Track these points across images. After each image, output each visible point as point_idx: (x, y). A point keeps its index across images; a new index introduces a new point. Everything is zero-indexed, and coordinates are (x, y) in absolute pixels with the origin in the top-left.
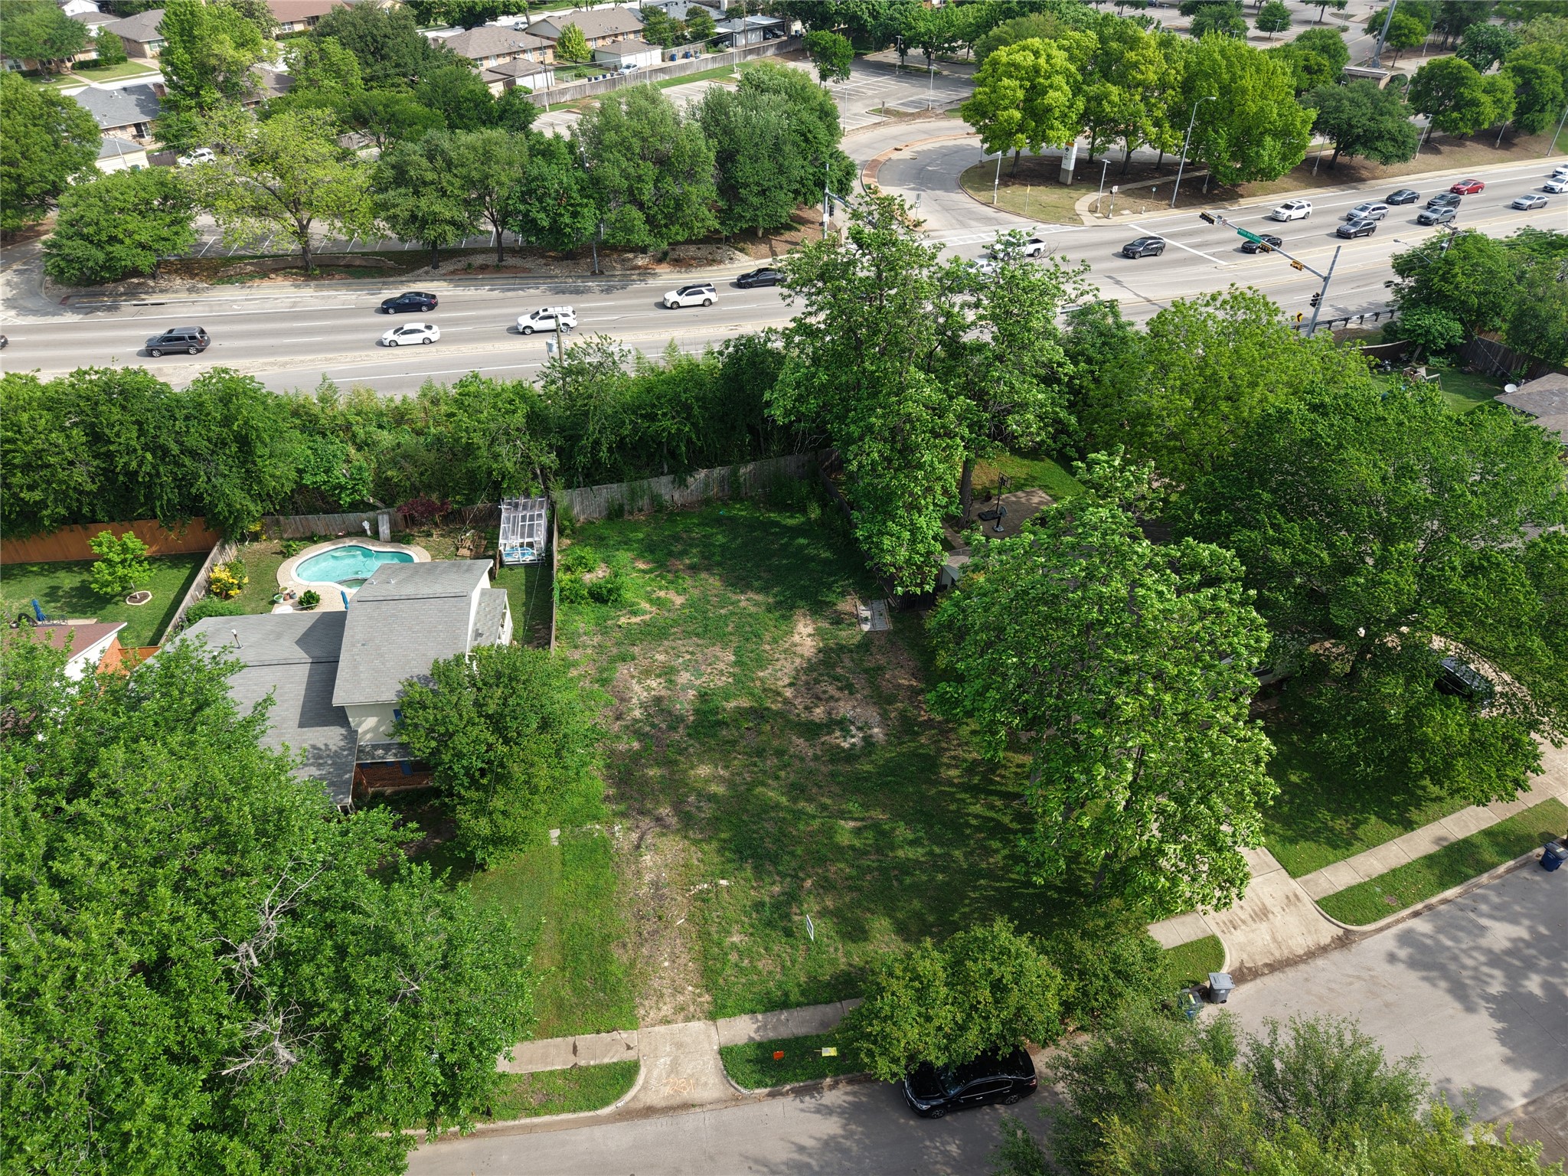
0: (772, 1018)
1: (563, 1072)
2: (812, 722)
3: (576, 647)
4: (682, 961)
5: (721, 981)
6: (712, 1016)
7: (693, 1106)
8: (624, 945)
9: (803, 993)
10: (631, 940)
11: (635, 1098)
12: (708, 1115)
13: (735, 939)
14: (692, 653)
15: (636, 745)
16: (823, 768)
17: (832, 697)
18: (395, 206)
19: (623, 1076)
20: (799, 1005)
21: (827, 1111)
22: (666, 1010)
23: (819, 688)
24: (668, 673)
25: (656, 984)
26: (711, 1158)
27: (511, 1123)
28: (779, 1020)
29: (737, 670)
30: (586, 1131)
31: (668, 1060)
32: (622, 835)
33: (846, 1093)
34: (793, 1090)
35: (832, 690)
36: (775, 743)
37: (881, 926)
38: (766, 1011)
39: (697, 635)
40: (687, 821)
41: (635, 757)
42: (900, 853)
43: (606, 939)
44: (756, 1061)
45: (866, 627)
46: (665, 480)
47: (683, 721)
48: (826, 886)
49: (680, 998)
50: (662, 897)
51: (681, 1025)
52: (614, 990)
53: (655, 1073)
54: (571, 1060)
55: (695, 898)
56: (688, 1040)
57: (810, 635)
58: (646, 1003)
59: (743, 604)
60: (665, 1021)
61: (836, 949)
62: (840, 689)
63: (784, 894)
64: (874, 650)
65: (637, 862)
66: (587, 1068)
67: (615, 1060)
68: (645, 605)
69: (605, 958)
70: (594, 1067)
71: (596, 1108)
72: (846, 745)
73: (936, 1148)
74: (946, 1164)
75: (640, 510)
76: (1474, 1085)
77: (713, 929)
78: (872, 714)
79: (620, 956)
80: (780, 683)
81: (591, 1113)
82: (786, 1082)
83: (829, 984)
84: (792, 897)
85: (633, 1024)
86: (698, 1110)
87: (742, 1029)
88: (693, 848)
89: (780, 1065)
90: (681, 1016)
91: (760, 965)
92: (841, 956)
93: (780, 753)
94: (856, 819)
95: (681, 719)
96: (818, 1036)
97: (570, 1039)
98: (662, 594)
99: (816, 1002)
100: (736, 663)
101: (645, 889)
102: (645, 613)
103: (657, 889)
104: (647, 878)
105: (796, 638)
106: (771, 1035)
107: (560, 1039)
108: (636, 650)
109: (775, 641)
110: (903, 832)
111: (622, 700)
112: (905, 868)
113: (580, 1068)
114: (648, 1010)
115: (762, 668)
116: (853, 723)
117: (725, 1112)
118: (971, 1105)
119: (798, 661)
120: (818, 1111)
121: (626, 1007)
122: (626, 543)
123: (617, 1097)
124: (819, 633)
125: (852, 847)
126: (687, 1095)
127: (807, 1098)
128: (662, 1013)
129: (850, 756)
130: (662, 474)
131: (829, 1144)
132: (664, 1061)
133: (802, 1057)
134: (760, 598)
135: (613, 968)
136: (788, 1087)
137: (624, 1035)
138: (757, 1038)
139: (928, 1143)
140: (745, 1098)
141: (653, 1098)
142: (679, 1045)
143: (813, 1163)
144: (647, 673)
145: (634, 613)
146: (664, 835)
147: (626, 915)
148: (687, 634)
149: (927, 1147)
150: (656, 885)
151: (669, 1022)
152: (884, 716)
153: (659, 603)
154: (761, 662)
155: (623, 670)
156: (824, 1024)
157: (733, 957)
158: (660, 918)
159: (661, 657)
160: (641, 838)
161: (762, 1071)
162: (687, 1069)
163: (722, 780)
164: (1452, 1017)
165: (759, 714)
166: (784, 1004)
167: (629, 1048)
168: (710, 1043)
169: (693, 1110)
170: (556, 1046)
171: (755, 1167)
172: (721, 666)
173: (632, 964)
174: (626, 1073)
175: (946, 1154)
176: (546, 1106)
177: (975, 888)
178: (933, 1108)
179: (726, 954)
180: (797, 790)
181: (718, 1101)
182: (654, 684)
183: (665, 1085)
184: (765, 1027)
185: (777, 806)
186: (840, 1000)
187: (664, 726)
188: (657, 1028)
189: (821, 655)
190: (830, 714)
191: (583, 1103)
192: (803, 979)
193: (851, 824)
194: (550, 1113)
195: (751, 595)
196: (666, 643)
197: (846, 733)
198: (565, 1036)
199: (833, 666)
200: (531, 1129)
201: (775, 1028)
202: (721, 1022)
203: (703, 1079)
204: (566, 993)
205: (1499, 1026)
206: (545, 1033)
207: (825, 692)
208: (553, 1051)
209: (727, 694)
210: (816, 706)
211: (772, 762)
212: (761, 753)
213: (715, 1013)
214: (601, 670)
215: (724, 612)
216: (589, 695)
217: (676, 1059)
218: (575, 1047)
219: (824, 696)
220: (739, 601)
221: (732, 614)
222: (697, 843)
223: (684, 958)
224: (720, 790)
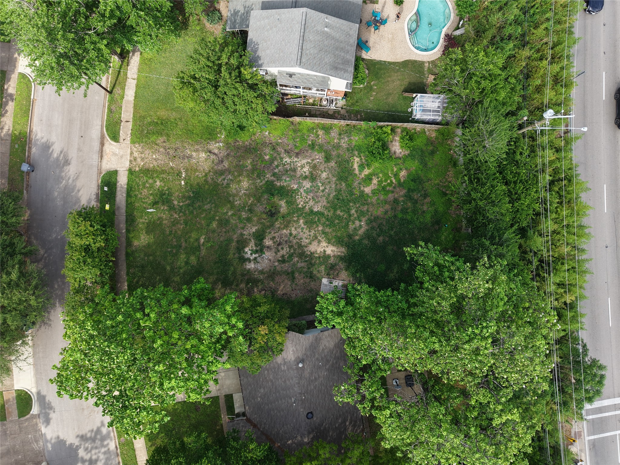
0: (125, 190)
1: (120, 117)
2: (264, 238)
3: (340, 134)
5: (142, 175)
6: (130, 170)
8: (164, 142)
9: (131, 203)
10: (167, 145)
11: (107, 140)
12: (97, 163)
13: (158, 183)
14: (323, 191)
15: (267, 157)
16: (235, 236)
17: (278, 251)
20: (127, 201)
21: (89, 201)
22: (136, 154)
23: (286, 246)
25: (147, 152)
26: (82, 162)
27: (107, 99)
28: (123, 193)
29: (307, 210)
30: (100, 123)
31: (117, 153)
32: (217, 147)
34: (99, 193)
35: (283, 252)
36: (255, 219)
37: (152, 239)
38: (128, 189)
39: (337, 195)
40: (219, 173)
41: (260, 156)
42: (183, 256)
43: (168, 135)
45: (325, 281)
48: (174, 222)
49: (139, 160)
50: (183, 158)
51: (129, 158)
52: (146, 136)
53: (114, 148)
54: (124, 120)
55: (180, 171)
56: (123, 160)
57: (325, 251)
58: (140, 148)
59: (357, 222)
60: (132, 153)
61: (145, 219)
62: (283, 256)
63: (174, 205)
64: (308, 280)
65: (203, 151)
66: (120, 126)
67: (121, 134)
68: (367, 172)
69: (160, 134)
70: (120, 128)
71: (106, 127)
72: (247, 250)
77: (164, 176)
78: (263, 267)
79: (160, 140)
80: (293, 229)
83: (133, 213)
84: (172, 208)
85: (133, 142)
86: (99, 160)
87: (123, 180)
88: (204, 174)
90: (132, 159)
91: (145, 190)
92: (142, 221)
93: (248, 219)
94: (204, 242)
95: (279, 179)
96: (115, 204)
97: (131, 120)
99: (127, 207)
100: (312, 211)
101: (189, 153)
102: (360, 172)
103: (188, 157)
104: (194, 154)
105: (324, 244)
106: (118, 189)
107: (132, 116)
108: (333, 164)
109: (324, 232)
110: (193, 260)
111: (298, 154)
112: (175, 255)
113: (120, 123)
114: (137, 148)
115: (306, 223)
116: (259, 256)
117: (96, 169)
119: (307, 241)
120: (90, 199)
121: (140, 140)
122: (425, 167)
123: (108, 135)
124: (326, 257)
125: (190, 237)
126: (105, 158)
127: (95, 196)
128: (135, 153)
129: (240, 250)
131: (78, 200)
132: (117, 151)
133: (108, 198)
134: (361, 232)
135: (155, 137)
137: (129, 139)
138: (118, 184)
140: (99, 176)
141: (106, 147)
142: (122, 157)
143: (74, 194)
144: (314, 167)
145: (361, 166)
146: (213, 163)
147: (179, 145)
148: (339, 191)
150: (190, 157)
151: (131, 154)
152: (261, 272)
153: (368, 179)
154: (310, 223)
155: (319, 156)
156: (119, 208)
157: (151, 181)
158: (174, 157)
159: (324, 175)
160: (214, 154)
162: (113, 159)
163: (237, 191)
164: (74, 429)
165: (275, 214)
166: (129, 195)
168: (120, 167)
169: (100, 158)
170: (130, 115)
171: (76, 175)
172: (311, 203)
173: (156, 144)
174: (115, 138)
176: (110, 111)
179: (153, 179)
180: (224, 222)
181: (101, 167)
182: (305, 170)
183: (110, 151)
184: (122, 187)
185: (217, 212)
186: (126, 216)
187: (276, 171)
188: (129, 150)
189: (309, 253)
190: (268, 247)
191: (109, 123)
192: (136, 204)
193: (202, 240)
194: (108, 112)
196: (334, 179)
197: (254, 252)
198: (133, 118)
199: (299, 257)
200: (104, 106)
201: (121, 191)
202: (127, 173)
203: (109, 163)
204: (149, 120)
205: (67, 443)
206: (136, 112)
207: (282, 249)
208: (128, 114)
209: (291, 203)
210: (274, 242)
211: (244, 215)
212: (251, 211)
213: (131, 172)
214: (321, 146)
215: (353, 211)
216: (303, 139)
217: (117, 155)
218: (128, 122)
219: (280, 248)
220: (360, 221)
221: (350, 215)
222: (206, 175)
223: (155, 163)
224: (232, 191)
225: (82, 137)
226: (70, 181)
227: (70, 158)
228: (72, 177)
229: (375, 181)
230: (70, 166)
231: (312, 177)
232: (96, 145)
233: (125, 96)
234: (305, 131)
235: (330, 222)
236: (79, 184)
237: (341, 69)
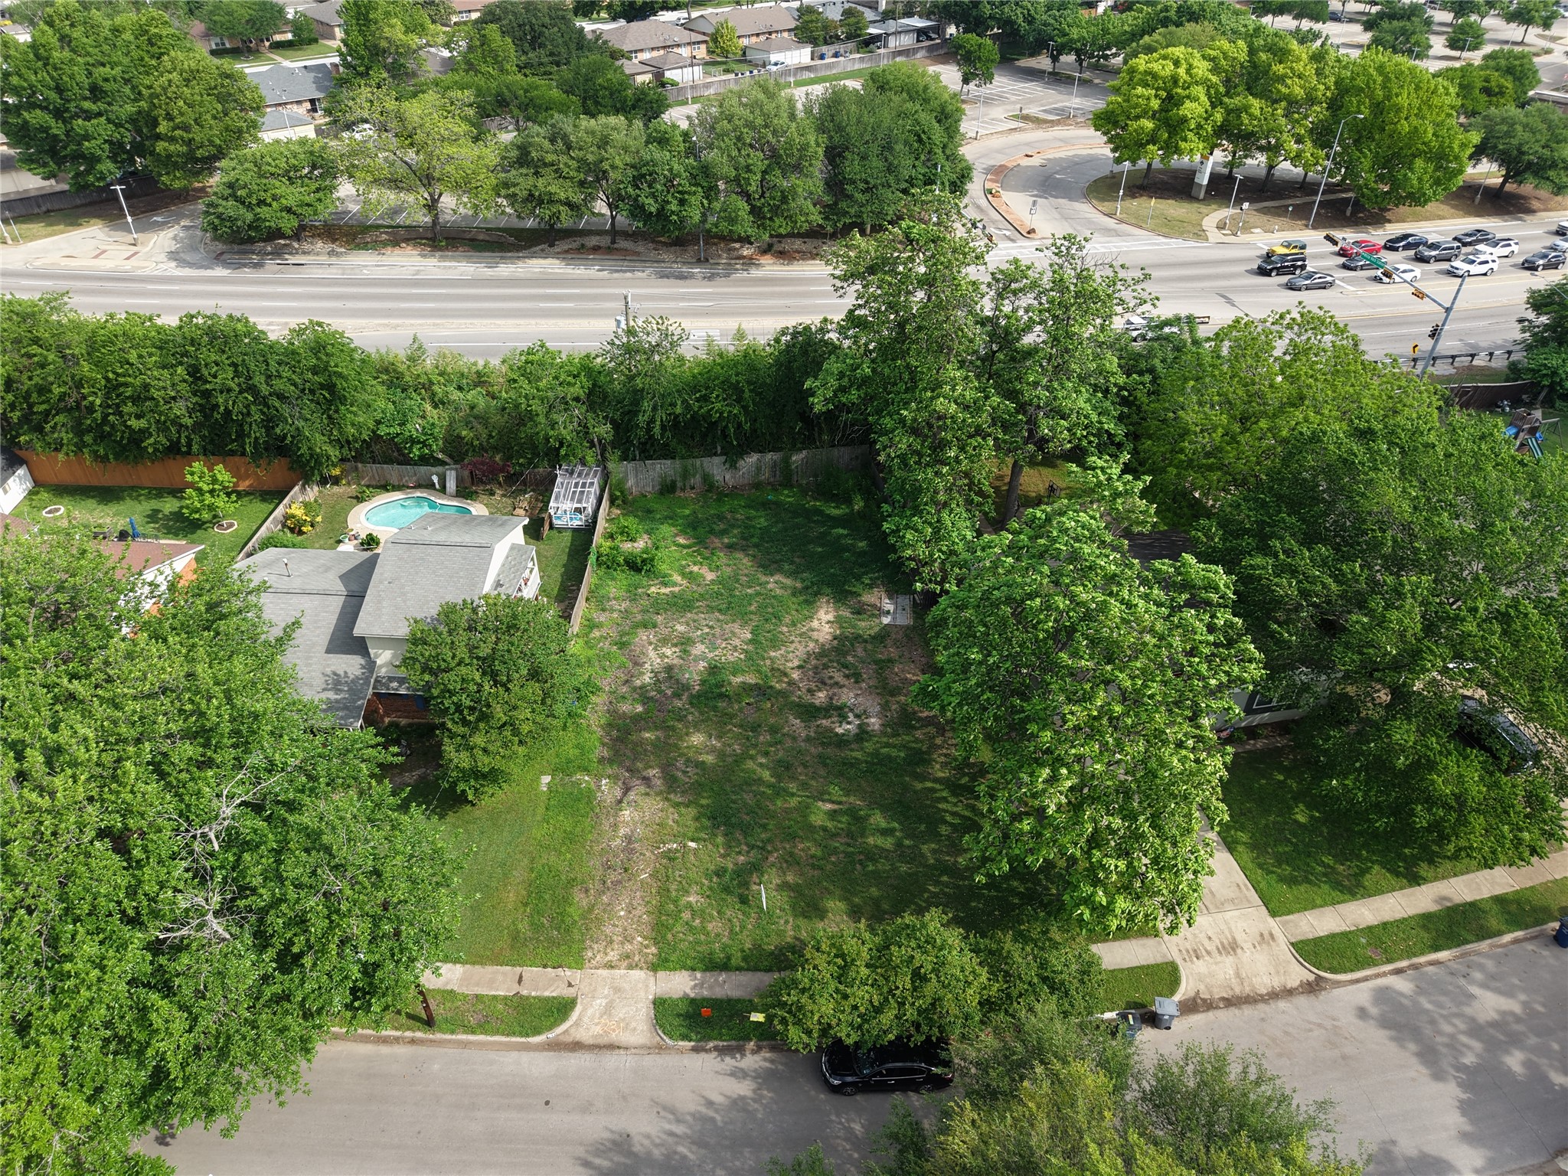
0: (711, 977)
1: (505, 998)
2: (812, 705)
3: (603, 610)
4: (637, 913)
5: (669, 936)
6: (654, 968)
7: (619, 1047)
8: (587, 891)
9: (745, 959)
10: (594, 886)
11: (566, 1032)
12: (630, 1058)
13: (692, 899)
14: (711, 627)
15: (640, 709)
16: (813, 750)
17: (837, 683)
18: (515, 185)
19: (558, 1010)
20: (739, 969)
21: (743, 1074)
22: (613, 955)
23: (826, 674)
24: (684, 643)
25: (608, 930)
26: (624, 1098)
27: (448, 1037)
28: (716, 980)
29: (750, 648)
30: (514, 1054)
31: (604, 1002)
32: (607, 790)
33: (765, 1060)
34: (716, 1048)
35: (838, 677)
36: (772, 721)
37: (836, 906)
38: (706, 970)
39: (720, 611)
40: (671, 783)
41: (636, 719)
42: (871, 840)
43: (571, 882)
44: (687, 1016)
45: (886, 620)
46: (717, 460)
47: (688, 689)
48: (791, 861)
49: (628, 947)
50: (632, 851)
51: (623, 972)
52: (567, 931)
53: (590, 1012)
54: (515, 988)
55: (665, 855)
56: (626, 986)
57: (829, 622)
58: (595, 946)
59: (770, 586)
60: (609, 966)
61: (787, 922)
62: (847, 677)
63: (748, 863)
64: (889, 642)
65: (616, 815)
66: (527, 998)
67: (554, 994)
68: (677, 578)
69: (566, 900)
70: (535, 998)
71: (527, 1035)
72: (840, 731)
73: (840, 1123)
74: (846, 1140)
75: (693, 488)
76: (1421, 1151)
77: (673, 887)
78: (872, 705)
79: (579, 899)
80: (790, 665)
81: (523, 1040)
82: (710, 1039)
83: (772, 953)
84: (756, 868)
85: (579, 964)
86: (622, 1052)
87: (680, 984)
88: (671, 810)
89: (708, 1022)
90: (625, 964)
91: (710, 927)
92: (788, 928)
93: (773, 730)
94: (833, 802)
95: (686, 687)
96: (750, 1001)
97: (518, 969)
98: (695, 569)
99: (756, 969)
100: (752, 641)
101: (618, 841)
102: (675, 584)
103: (630, 842)
104: (622, 832)
105: (815, 624)
106: (706, 993)
107: (509, 968)
108: (659, 619)
109: (794, 624)
110: (878, 819)
111: (636, 664)
112: (871, 855)
113: (522, 997)
114: (596, 953)
115: (775, 648)
116: (851, 710)
117: (647, 1058)
118: (883, 1088)
119: (812, 645)
120: (735, 1073)
121: (575, 946)
122: (670, 518)
123: (550, 1028)
124: (838, 621)
125: (825, 829)
126: (614, 1037)
127: (728, 1059)
128: (609, 958)
129: (841, 742)
130: (715, 454)
131: (737, 1103)
132: (600, 1002)
133: (731, 1017)
134: (788, 582)
135: (571, 910)
136: (711, 1044)
137: (568, 973)
138: (692, 995)
139: (833, 1118)
140: (668, 1048)
141: (584, 1035)
142: (617, 990)
143: (718, 1118)
144: (664, 641)
145: (665, 585)
146: (647, 794)
147: (596, 862)
148: (711, 609)
149: (831, 1121)
150: (629, 839)
151: (612, 967)
152: (885, 707)
153: (690, 577)
154: (775, 643)
155: (643, 636)
156: (758, 990)
157: (686, 916)
158: (626, 870)
159: (680, 628)
160: (625, 794)
161: (690, 1027)
162: (621, 1012)
163: (712, 750)
164: (1413, 1080)
165: (762, 691)
166: (724, 966)
167: (570, 985)
168: (646, 992)
169: (617, 1051)
170: (505, 974)
171: (662, 1113)
172: (737, 642)
173: (591, 909)
174: (562, 1008)
175: (850, 1130)
176: (483, 1026)
177: (937, 883)
178: (844, 1084)
179: (680, 911)
180: (784, 768)
181: (642, 1047)
182: (668, 652)
183: (597, 1024)
184: (701, 985)
185: (760, 781)
186: (779, 970)
187: (669, 692)
188: (600, 971)
189: (836, 642)
190: (831, 699)
191: (517, 1029)
192: (748, 946)
193: (829, 806)
194: (486, 1033)
195: (777, 577)
196: (689, 615)
197: (843, 718)
198: (514, 966)
199: (845, 654)
200: (465, 1045)
201: (710, 987)
202: (661, 974)
203: (634, 1024)
204: (523, 926)
205: (1465, 1096)
206: (497, 960)
207: (831, 678)
208: (500, 978)
209: (736, 669)
210: (820, 690)
211: (765, 738)
212: (755, 728)
213: (657, 965)
214: (622, 634)
215: (750, 591)
216: (606, 656)
217: (612, 1002)
218: (521, 977)
219: (829, 682)
220: (767, 582)
221: (758, 595)
222: (676, 805)
223: (640, 910)
224: (709, 759)
225: (547, 1103)
226: (680, 1129)
227: (607, 1135)
228: (667, 1127)
229: (693, 568)
230: (633, 1131)
231: (685, 643)
232: (577, 1061)
233: (449, 988)
234: (590, 653)
235: (771, 618)
236: (688, 1103)
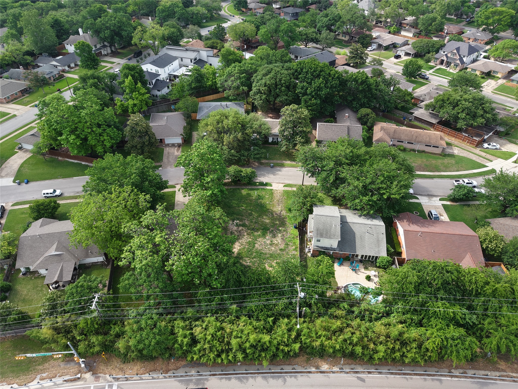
1: (294, 187)
5: (270, 192)
10: (283, 199)
11: (284, 184)
12: (275, 182)
14: (265, 248)
15: (280, 228)
16: (244, 218)
17: (237, 232)
20: (260, 188)
22: (279, 191)
23: (238, 234)
25: (280, 194)
26: (275, 178)
29: (256, 242)
32: (284, 213)
38: (264, 189)
39: (263, 252)
40: (272, 213)
43: (287, 199)
49: (277, 191)
50: (278, 203)
53: (281, 186)
55: (272, 202)
56: (276, 188)
57: (235, 248)
58: (282, 192)
61: (252, 193)
63: (258, 200)
65: (282, 209)
70: (289, 187)
72: (238, 221)
77: (270, 198)
78: (230, 227)
80: (247, 236)
83: (255, 190)
85: (284, 190)
87: (268, 188)
88: (271, 209)
91: (264, 193)
93: (252, 222)
95: (270, 232)
101: (281, 205)
102: (275, 262)
104: (280, 207)
105: (239, 248)
108: (279, 252)
109: (244, 248)
111: (283, 239)
115: (250, 241)
116: (235, 225)
119: (241, 242)
120: (260, 180)
125: (244, 204)
126: (277, 184)
127: (262, 181)
129: (238, 219)
134: (244, 263)
135: (286, 196)
140: (270, 182)
144: (277, 245)
146: (277, 212)
147: (284, 202)
148: (266, 254)
150: (279, 205)
153: (272, 266)
154: (249, 243)
155: (282, 247)
156: (257, 187)
157: (268, 195)
158: (278, 201)
159: (273, 248)
160: (281, 212)
162: (277, 186)
168: (273, 187)
169: (277, 182)
172: (259, 243)
173: (283, 196)
174: (285, 186)
176: (296, 185)
180: (251, 214)
182: (275, 241)
184: (265, 187)
185: (255, 212)
186: (254, 188)
187: (274, 231)
188: (281, 189)
189: (235, 243)
190: (238, 228)
192: (258, 191)
193: (243, 208)
196: (271, 252)
197: (237, 223)
202: (271, 189)
203: (275, 185)
209: (259, 236)
210: (241, 230)
212: (256, 223)
214: (287, 247)
215: (255, 259)
216: (290, 241)
218: (291, 189)
220: (250, 263)
221: (253, 258)
223: (275, 196)
224: (265, 217)
225: (285, 178)
226: (267, 176)
228: (269, 176)
229: (270, 269)
230: (273, 176)
231: (272, 244)
232: (282, 182)
234: (294, 241)
235: (249, 251)
236: (266, 178)
237: (318, 232)
